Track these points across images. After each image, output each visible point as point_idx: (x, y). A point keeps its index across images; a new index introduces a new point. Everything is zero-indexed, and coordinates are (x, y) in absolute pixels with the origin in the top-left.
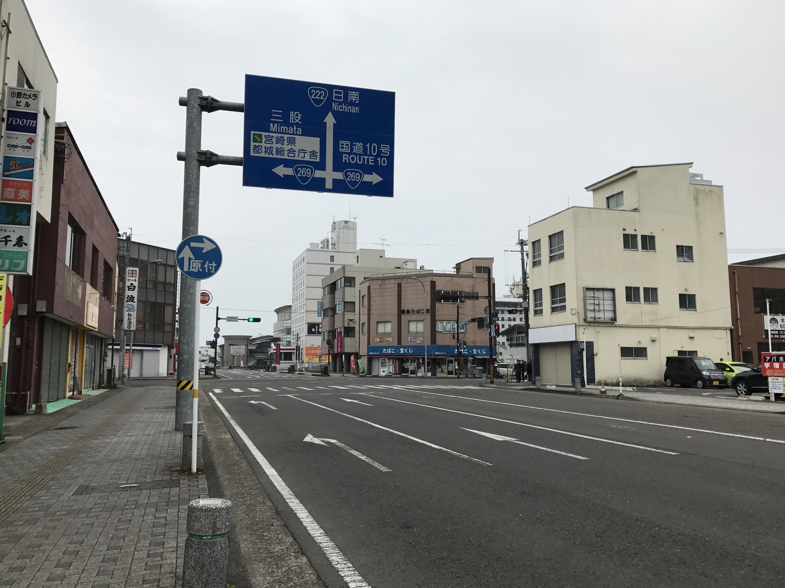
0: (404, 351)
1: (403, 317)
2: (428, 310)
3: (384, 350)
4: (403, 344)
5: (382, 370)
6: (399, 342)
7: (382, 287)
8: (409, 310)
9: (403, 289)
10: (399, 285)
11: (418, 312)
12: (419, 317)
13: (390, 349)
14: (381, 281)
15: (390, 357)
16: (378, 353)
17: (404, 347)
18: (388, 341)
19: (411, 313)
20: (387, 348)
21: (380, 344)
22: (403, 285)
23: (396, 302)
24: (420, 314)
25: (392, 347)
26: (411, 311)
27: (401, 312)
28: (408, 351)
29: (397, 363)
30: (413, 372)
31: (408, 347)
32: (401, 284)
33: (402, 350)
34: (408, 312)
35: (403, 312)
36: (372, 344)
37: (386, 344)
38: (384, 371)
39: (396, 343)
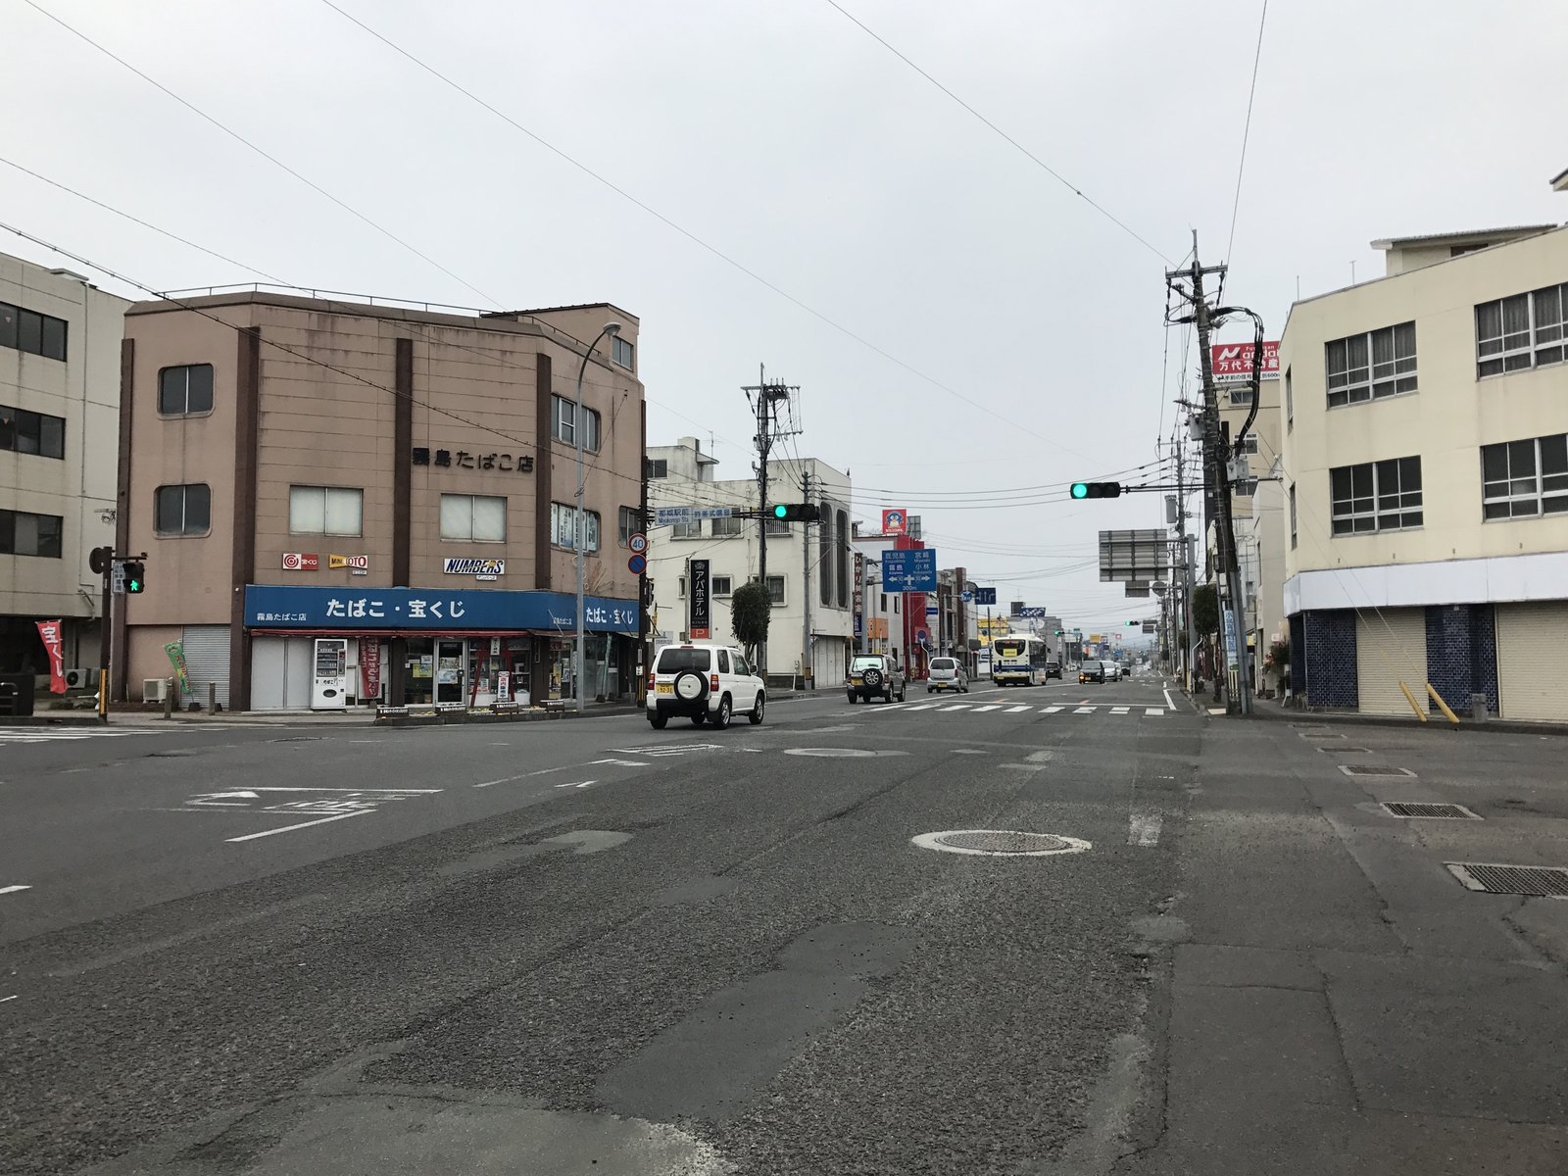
0: (426, 610)
1: (419, 475)
2: (529, 460)
3: (334, 603)
4: (417, 581)
5: (319, 689)
6: (401, 571)
7: (324, 340)
8: (447, 453)
9: (419, 366)
10: (404, 350)
11: (488, 463)
12: (489, 481)
13: (361, 604)
14: (315, 316)
15: (363, 634)
16: (303, 618)
17: (429, 596)
18: (348, 567)
19: (454, 462)
20: (346, 595)
21: (310, 581)
22: (420, 349)
23: (388, 413)
24: (495, 472)
25: (370, 594)
26: (453, 456)
27: (409, 456)
28: (444, 609)
29: (384, 660)
30: (450, 692)
31: (446, 596)
32: (410, 342)
33: (418, 609)
34: (443, 458)
35: (422, 456)
36: (264, 576)
37: (339, 581)
38: (330, 693)
39: (384, 579)
